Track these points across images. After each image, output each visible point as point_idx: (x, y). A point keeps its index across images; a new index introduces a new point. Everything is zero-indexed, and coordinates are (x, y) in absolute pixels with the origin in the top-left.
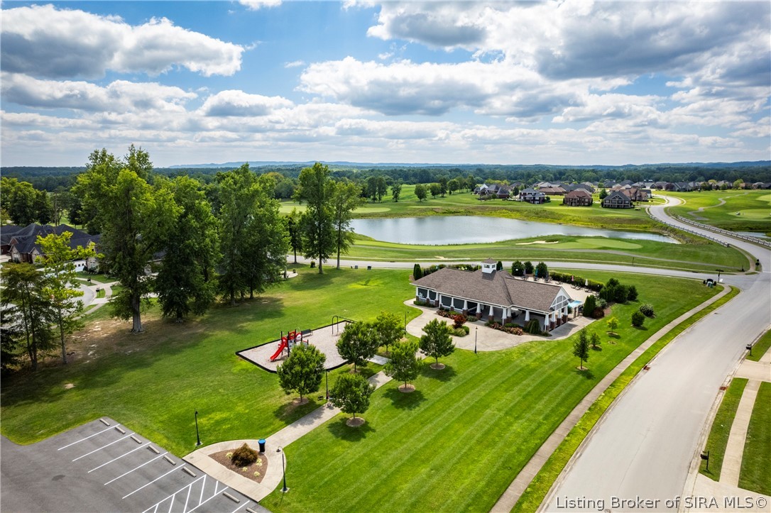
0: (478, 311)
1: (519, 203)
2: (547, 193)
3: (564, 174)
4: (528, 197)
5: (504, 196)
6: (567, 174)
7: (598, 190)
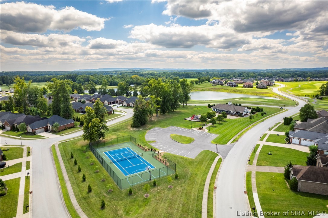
0: (228, 113)
1: (227, 87)
2: (237, 83)
3: (242, 74)
4: (230, 84)
5: (222, 84)
6: (243, 74)
7: (255, 82)
